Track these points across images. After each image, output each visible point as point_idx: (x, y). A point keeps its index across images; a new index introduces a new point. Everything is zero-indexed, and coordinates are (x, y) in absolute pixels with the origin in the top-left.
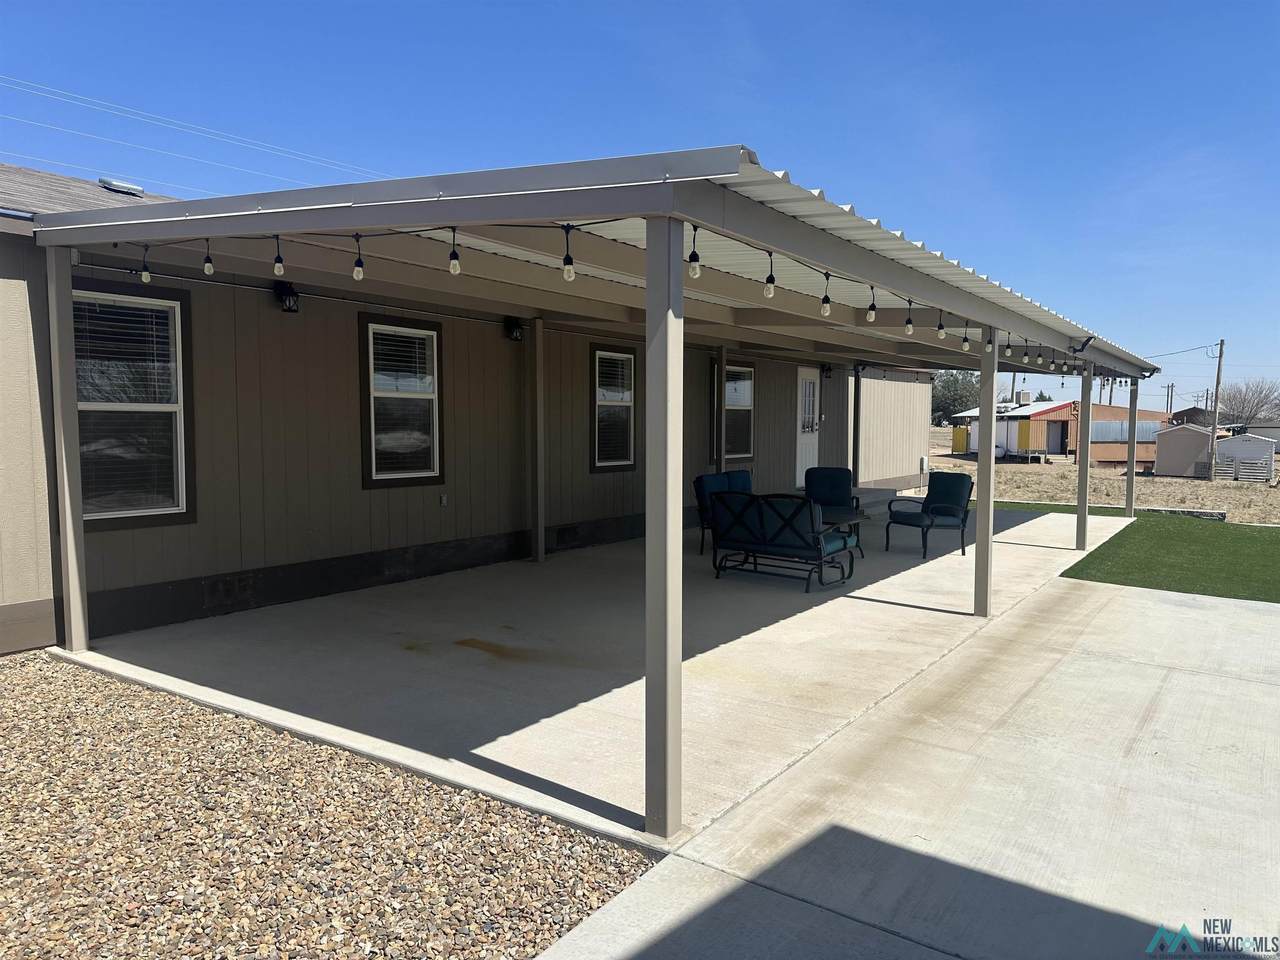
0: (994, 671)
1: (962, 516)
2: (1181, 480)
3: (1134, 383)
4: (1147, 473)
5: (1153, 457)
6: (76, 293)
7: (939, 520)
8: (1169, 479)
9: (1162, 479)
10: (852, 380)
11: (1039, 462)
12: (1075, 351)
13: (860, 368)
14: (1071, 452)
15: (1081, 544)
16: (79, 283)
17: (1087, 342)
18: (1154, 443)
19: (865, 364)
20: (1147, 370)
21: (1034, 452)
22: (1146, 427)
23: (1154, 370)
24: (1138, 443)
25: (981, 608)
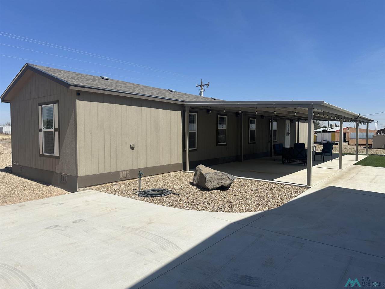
0: (343, 179)
1: (331, 153)
2: (380, 150)
3: (368, 124)
4: (370, 148)
5: (372, 143)
6: (190, 113)
7: (326, 154)
8: (377, 149)
9: (374, 149)
10: (297, 123)
11: (338, 145)
12: (356, 118)
13: (299, 120)
14: (347, 142)
15: (357, 160)
16: (190, 111)
17: (358, 117)
18: (372, 139)
19: (300, 119)
20: (371, 121)
21: (336, 142)
22: (371, 134)
23: (372, 121)
24: (369, 139)
25: (340, 168)
